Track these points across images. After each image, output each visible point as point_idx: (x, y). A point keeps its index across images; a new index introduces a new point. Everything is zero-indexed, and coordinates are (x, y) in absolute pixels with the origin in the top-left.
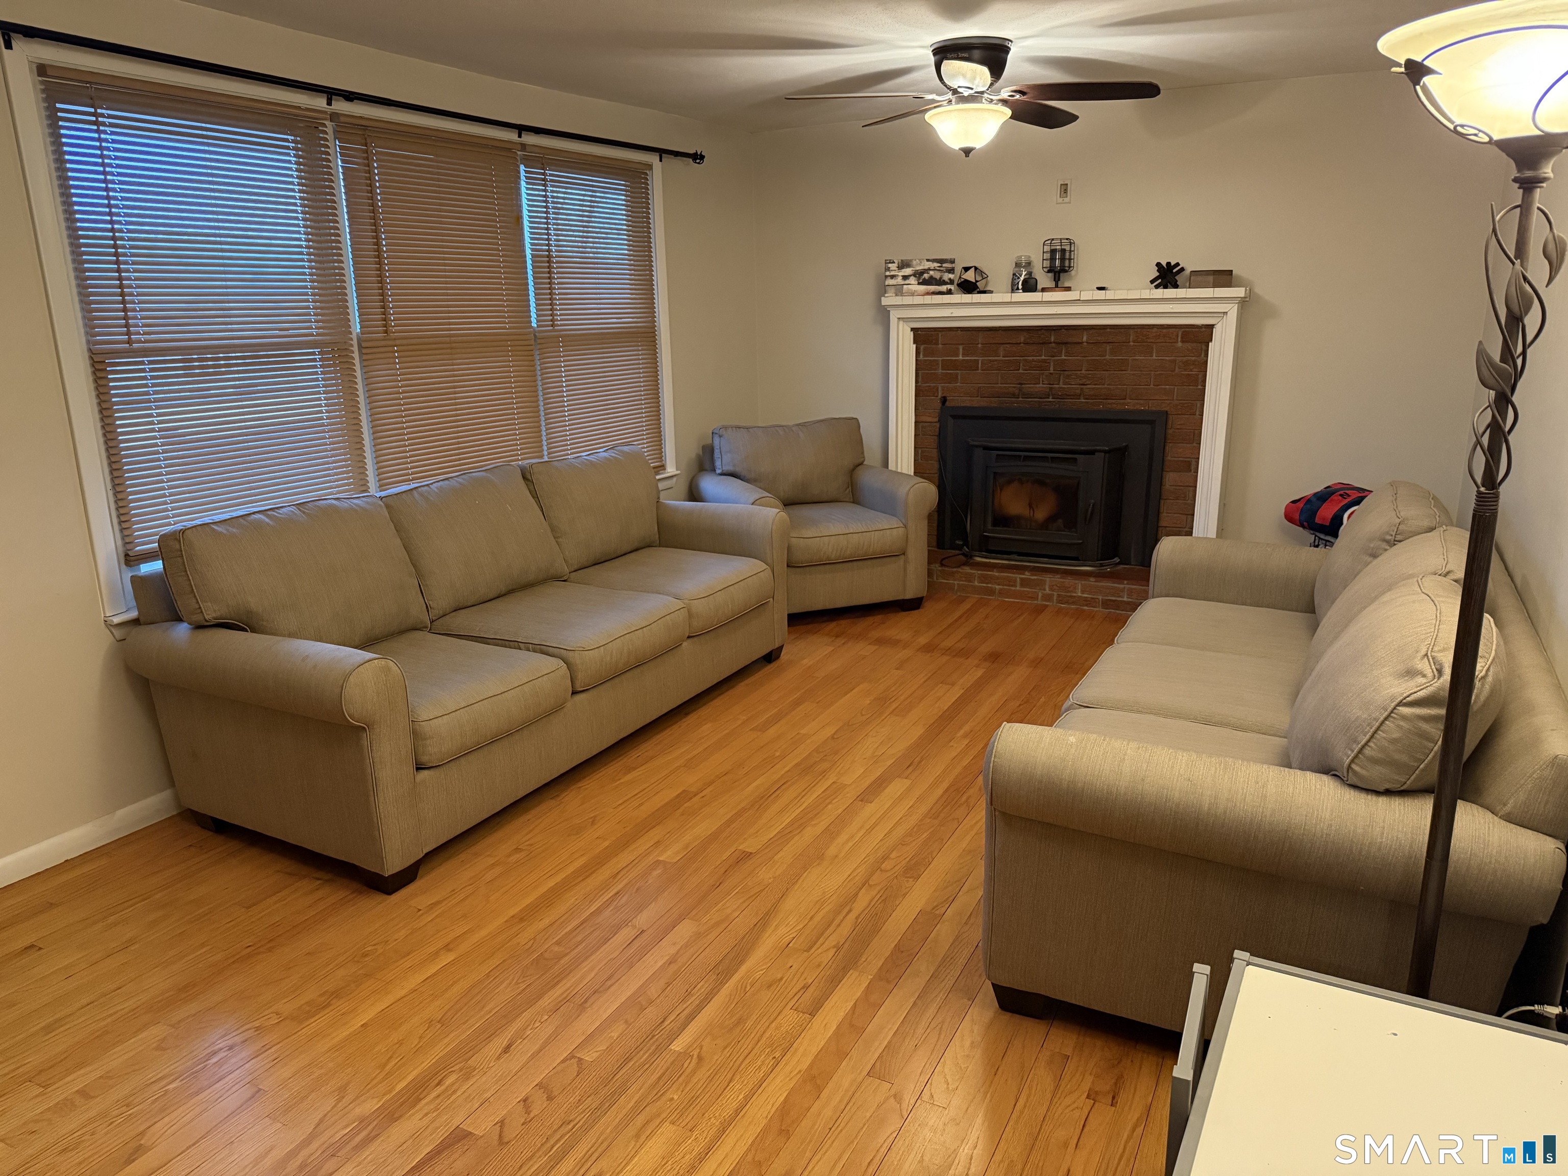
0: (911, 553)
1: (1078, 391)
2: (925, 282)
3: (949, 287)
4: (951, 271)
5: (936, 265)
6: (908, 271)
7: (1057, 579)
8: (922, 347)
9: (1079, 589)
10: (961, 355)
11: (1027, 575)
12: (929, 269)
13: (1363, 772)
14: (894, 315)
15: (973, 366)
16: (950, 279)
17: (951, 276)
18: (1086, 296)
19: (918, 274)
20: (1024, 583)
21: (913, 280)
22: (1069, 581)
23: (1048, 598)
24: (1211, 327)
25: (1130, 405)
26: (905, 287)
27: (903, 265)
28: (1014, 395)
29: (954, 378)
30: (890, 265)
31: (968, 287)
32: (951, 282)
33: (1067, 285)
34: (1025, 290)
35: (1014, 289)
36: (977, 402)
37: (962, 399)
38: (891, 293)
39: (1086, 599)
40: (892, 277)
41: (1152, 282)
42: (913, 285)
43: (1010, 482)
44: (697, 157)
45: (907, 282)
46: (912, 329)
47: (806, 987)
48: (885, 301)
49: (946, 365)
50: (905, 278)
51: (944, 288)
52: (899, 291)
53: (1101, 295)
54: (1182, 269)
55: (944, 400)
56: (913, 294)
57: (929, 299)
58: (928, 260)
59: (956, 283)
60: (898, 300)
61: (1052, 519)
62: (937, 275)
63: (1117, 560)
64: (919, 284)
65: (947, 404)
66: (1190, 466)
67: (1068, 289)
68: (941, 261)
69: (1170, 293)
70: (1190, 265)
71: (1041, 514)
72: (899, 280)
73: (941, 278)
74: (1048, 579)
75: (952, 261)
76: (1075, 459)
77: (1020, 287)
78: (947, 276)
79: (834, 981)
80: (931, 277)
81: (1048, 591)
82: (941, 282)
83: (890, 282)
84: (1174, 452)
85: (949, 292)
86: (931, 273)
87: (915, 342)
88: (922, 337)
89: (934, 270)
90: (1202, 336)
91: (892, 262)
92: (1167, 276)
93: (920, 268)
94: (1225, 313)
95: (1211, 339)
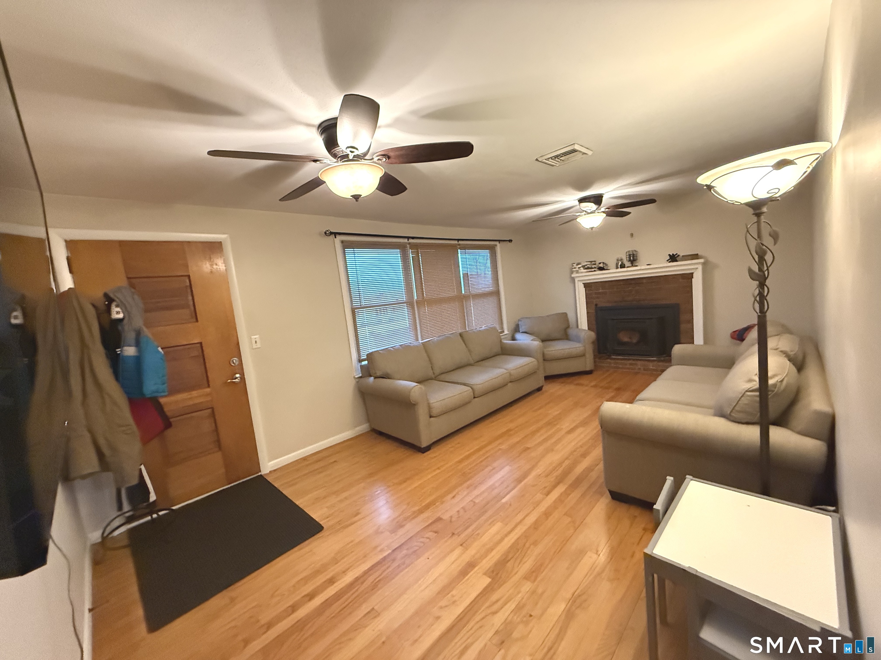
0: (587, 356)
1: (644, 299)
2: (586, 269)
3: (595, 269)
4: (595, 264)
5: (589, 263)
6: (580, 266)
7: (643, 362)
8: (587, 289)
9: (651, 366)
10: (601, 289)
11: (630, 362)
12: (587, 265)
13: (735, 416)
14: (576, 280)
15: (605, 293)
16: (594, 267)
18: (643, 267)
19: (583, 266)
20: (631, 364)
21: (582, 268)
22: (646, 363)
23: (640, 369)
24: (692, 274)
25: (664, 302)
26: (579, 271)
27: (578, 264)
28: (621, 302)
29: (599, 298)
30: (574, 265)
31: (601, 269)
32: (595, 268)
33: (636, 264)
34: (621, 268)
35: (617, 268)
36: (608, 305)
37: (603, 303)
38: (575, 273)
39: (654, 369)
40: (575, 268)
41: (668, 261)
42: (582, 270)
43: (622, 330)
44: (510, 241)
45: (580, 269)
46: (583, 283)
47: (545, 487)
48: (573, 276)
49: (596, 293)
50: (579, 268)
51: (593, 270)
52: (577, 272)
53: (648, 267)
54: (679, 256)
55: (596, 305)
56: (582, 273)
57: (588, 274)
58: (586, 262)
59: (597, 267)
60: (577, 275)
61: (638, 342)
62: (590, 266)
63: (665, 355)
64: (584, 269)
65: (598, 306)
66: (691, 321)
67: (637, 266)
68: (591, 262)
69: (675, 263)
70: (681, 254)
71: (635, 341)
72: (577, 269)
73: (591, 267)
74: (639, 363)
75: (595, 261)
76: (645, 321)
77: (619, 267)
78: (593, 266)
79: (555, 486)
80: (588, 267)
81: (639, 367)
83: (574, 270)
84: (683, 317)
85: (595, 271)
87: (584, 287)
88: (587, 286)
89: (589, 264)
90: (689, 277)
91: (574, 264)
92: (673, 258)
93: (584, 264)
94: (697, 268)
95: (693, 277)
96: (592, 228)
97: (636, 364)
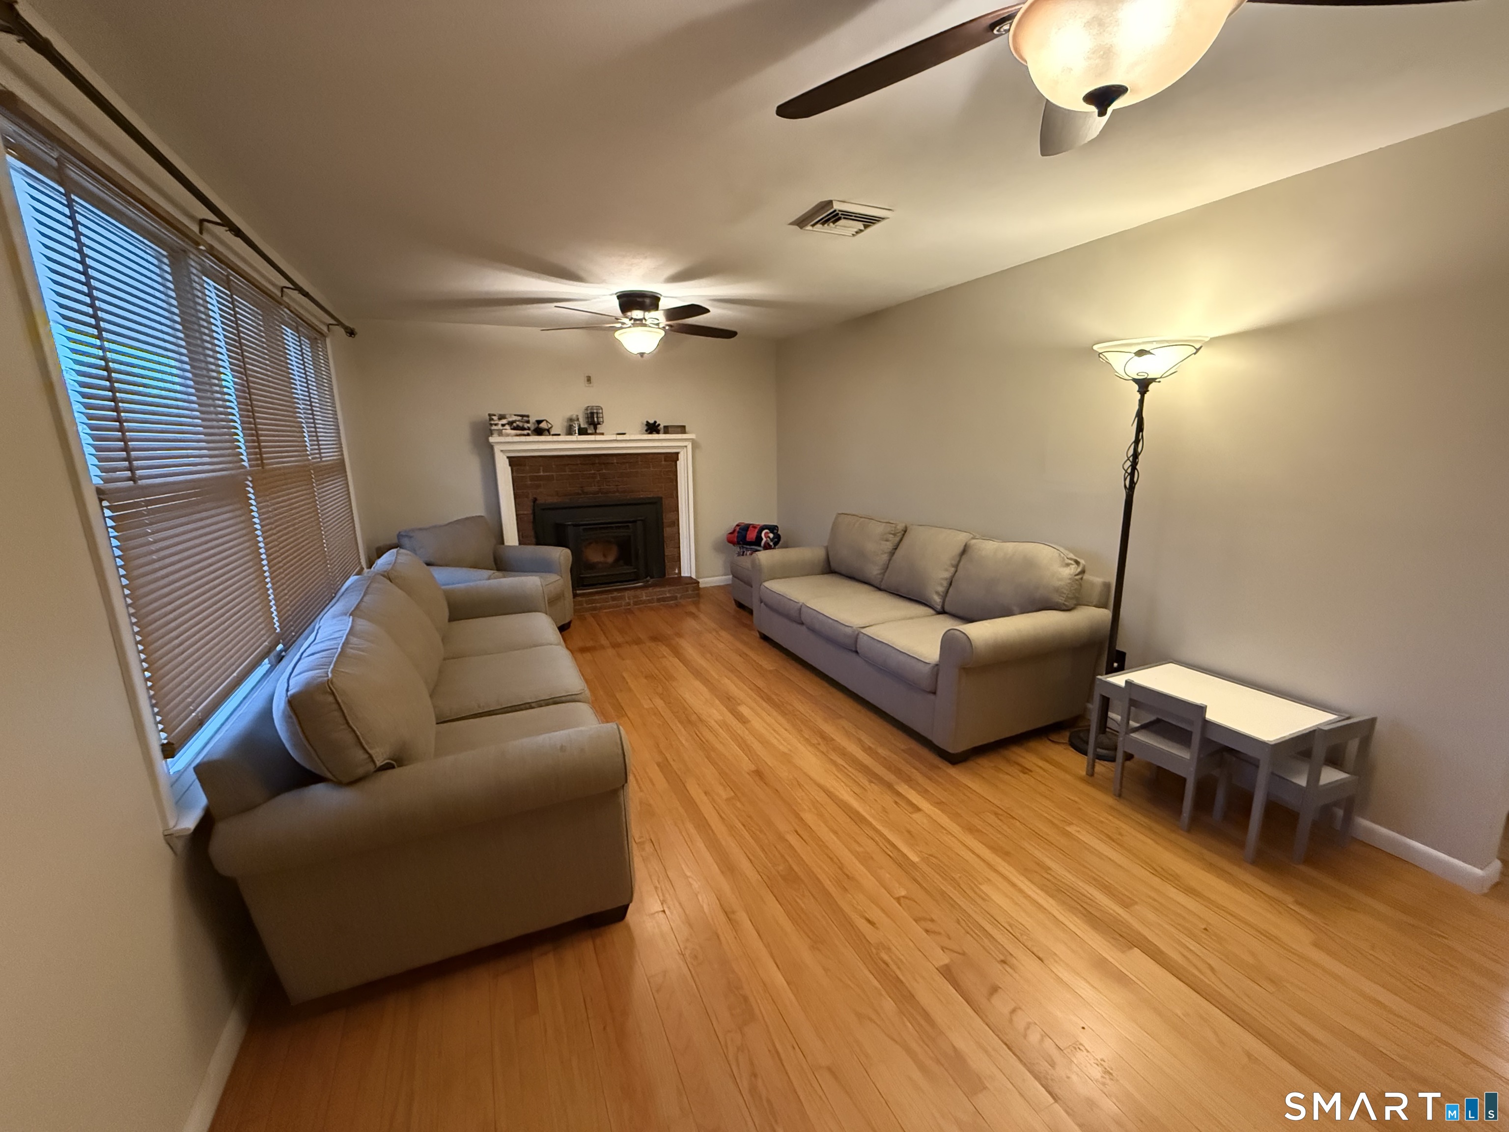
1: (615, 489)
2: (514, 429)
3: (528, 431)
4: (528, 422)
5: (520, 418)
6: (504, 421)
7: (632, 593)
8: (514, 468)
9: (644, 595)
10: (541, 471)
11: (615, 594)
12: (516, 421)
14: (497, 449)
15: (549, 479)
16: (528, 427)
17: (529, 425)
18: (614, 437)
19: (510, 423)
20: (614, 599)
21: (507, 427)
22: (638, 592)
23: (629, 604)
24: (677, 453)
25: (643, 495)
26: (504, 431)
27: (501, 417)
28: (578, 494)
29: (538, 486)
30: (493, 417)
31: (539, 432)
32: (529, 429)
33: (601, 432)
34: (580, 434)
35: (570, 432)
36: (555, 500)
37: (547, 497)
38: (495, 435)
39: (647, 601)
40: (496, 425)
41: (646, 431)
42: (508, 430)
43: (590, 543)
44: (352, 333)
45: (504, 428)
46: (509, 457)
48: (492, 440)
49: (532, 479)
50: (503, 425)
51: (525, 432)
52: (500, 433)
53: (620, 437)
54: (659, 425)
55: (535, 500)
56: (508, 435)
57: (523, 439)
58: (515, 415)
59: (532, 428)
60: (499, 439)
61: (617, 560)
62: (521, 424)
63: (649, 578)
64: (512, 429)
65: (537, 502)
66: (676, 523)
67: (603, 434)
68: (522, 416)
69: (655, 436)
70: (662, 424)
71: (611, 559)
72: (500, 427)
73: (523, 426)
74: (627, 594)
75: (528, 416)
76: (628, 526)
77: (577, 432)
78: (526, 425)
80: (518, 426)
81: (628, 601)
82: (523, 429)
83: (494, 427)
84: (667, 518)
85: (528, 435)
86: (518, 423)
87: (510, 465)
88: (515, 462)
89: (519, 421)
90: (672, 458)
91: (495, 415)
92: (652, 428)
93: (510, 419)
94: (686, 446)
95: (678, 459)
96: (642, 354)
97: (622, 598)
